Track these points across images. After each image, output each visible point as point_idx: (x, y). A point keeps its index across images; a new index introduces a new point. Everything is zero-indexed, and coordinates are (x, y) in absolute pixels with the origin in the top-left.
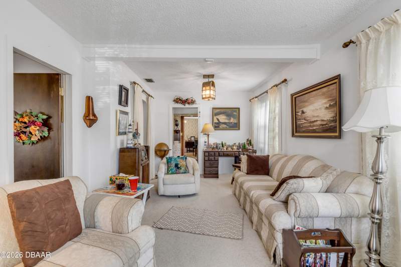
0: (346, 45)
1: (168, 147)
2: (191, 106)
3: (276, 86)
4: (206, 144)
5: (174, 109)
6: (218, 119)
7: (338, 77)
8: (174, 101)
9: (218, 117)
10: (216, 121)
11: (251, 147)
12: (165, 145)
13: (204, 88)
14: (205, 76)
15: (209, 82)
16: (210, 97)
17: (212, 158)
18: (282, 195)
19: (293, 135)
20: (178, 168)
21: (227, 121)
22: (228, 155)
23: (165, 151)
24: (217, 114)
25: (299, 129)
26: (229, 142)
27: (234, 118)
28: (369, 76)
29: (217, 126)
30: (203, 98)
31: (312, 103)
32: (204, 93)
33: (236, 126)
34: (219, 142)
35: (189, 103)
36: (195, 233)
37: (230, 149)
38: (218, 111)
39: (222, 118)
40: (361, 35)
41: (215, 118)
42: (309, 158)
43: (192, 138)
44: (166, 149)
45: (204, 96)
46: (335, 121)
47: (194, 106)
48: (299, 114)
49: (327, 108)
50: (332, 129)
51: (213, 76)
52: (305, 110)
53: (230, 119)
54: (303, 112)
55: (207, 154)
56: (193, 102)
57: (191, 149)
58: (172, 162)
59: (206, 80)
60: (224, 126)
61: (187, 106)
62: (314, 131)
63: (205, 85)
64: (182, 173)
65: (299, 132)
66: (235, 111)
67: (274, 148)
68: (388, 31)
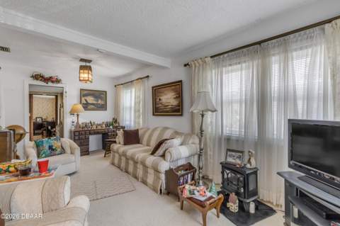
0: (185, 65)
1: (24, 130)
2: (55, 85)
3: (141, 79)
4: (75, 124)
5: (30, 85)
6: (86, 100)
7: (181, 81)
8: (32, 77)
9: (86, 98)
10: (84, 102)
11: (117, 125)
12: (20, 127)
13: (81, 71)
14: (82, 60)
15: (86, 66)
16: (88, 80)
17: (83, 137)
18: (160, 151)
19: (154, 115)
20: (53, 150)
21: (94, 102)
22: (98, 133)
23: (22, 135)
24: (85, 95)
25: (158, 110)
26: (98, 121)
27: (102, 100)
28: (196, 85)
29: (86, 106)
30: (80, 80)
31: (166, 94)
32: (82, 75)
33: (103, 107)
34: (88, 122)
35: (53, 82)
36: (98, 199)
37: (99, 127)
38: (86, 92)
39: (90, 100)
40: (192, 63)
41: (83, 99)
42: (166, 128)
43: (38, 120)
44: (22, 132)
45: (82, 79)
46: (179, 106)
47: (59, 85)
48: (158, 100)
49: (175, 98)
50: (178, 111)
51: (90, 61)
52: (161, 98)
53: (98, 101)
54: (160, 100)
55: (77, 134)
56: (58, 81)
57: (40, 131)
58: (45, 145)
59: (84, 64)
60: (93, 106)
61: (50, 84)
62: (167, 112)
63: (82, 68)
64: (59, 154)
65: (157, 112)
66: (103, 94)
67: (139, 123)
68: (203, 65)
